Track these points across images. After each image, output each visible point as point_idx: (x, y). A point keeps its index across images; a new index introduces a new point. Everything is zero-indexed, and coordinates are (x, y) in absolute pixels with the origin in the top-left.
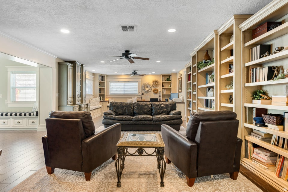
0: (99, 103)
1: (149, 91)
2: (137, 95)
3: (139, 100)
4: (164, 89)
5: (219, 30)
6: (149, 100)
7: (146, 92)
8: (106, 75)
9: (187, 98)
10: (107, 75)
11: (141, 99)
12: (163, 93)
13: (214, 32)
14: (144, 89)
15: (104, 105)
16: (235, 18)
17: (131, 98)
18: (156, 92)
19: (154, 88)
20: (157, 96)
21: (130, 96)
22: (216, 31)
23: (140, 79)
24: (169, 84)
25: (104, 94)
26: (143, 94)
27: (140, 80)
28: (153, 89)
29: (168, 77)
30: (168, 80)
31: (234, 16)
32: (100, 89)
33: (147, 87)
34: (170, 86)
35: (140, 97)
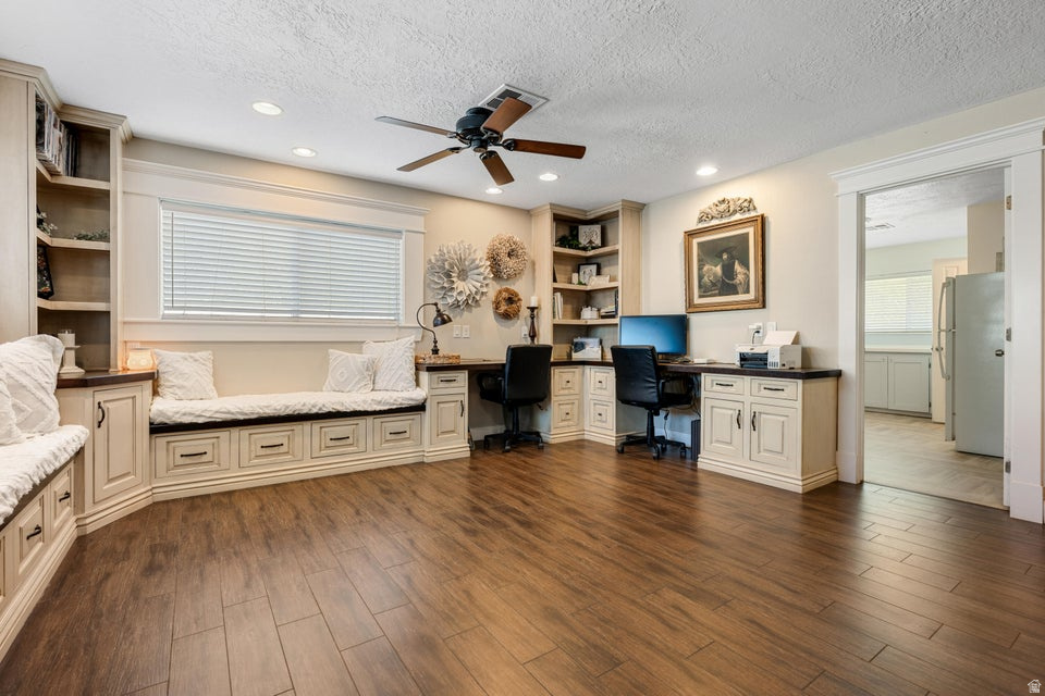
0: (52, 403)
1: (471, 303)
4: (558, 294)
7: (456, 305)
8: (122, 132)
11: (435, 351)
12: (554, 314)
14: (445, 285)
17: (357, 345)
18: (508, 306)
19: (498, 288)
20: (515, 335)
23: (421, 220)
24: (573, 266)
25: (98, 306)
26: (444, 322)
28: (493, 289)
30: (572, 240)
33: (463, 275)
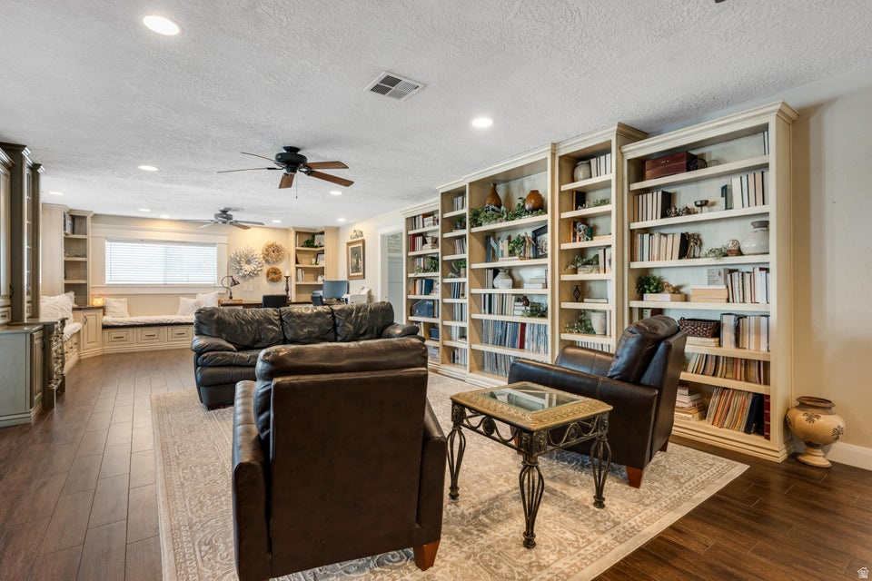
0: (71, 315)
1: (253, 275)
2: (214, 287)
3: (224, 302)
4: (300, 270)
5: (562, 146)
6: (260, 300)
7: (244, 276)
8: (91, 215)
9: (408, 293)
10: (96, 216)
11: (231, 298)
12: (297, 279)
13: (550, 148)
14: (237, 267)
15: (89, 320)
16: (618, 130)
17: (194, 295)
18: (274, 276)
19: (269, 267)
20: (278, 290)
21: (190, 291)
22: (554, 145)
23: (226, 238)
24: (312, 256)
25: (83, 282)
26: (235, 284)
27: (224, 239)
28: (266, 268)
29: (310, 238)
30: (310, 243)
31: (618, 126)
32: (68, 265)
33: (248, 262)
34: (314, 260)
35: (224, 291)
